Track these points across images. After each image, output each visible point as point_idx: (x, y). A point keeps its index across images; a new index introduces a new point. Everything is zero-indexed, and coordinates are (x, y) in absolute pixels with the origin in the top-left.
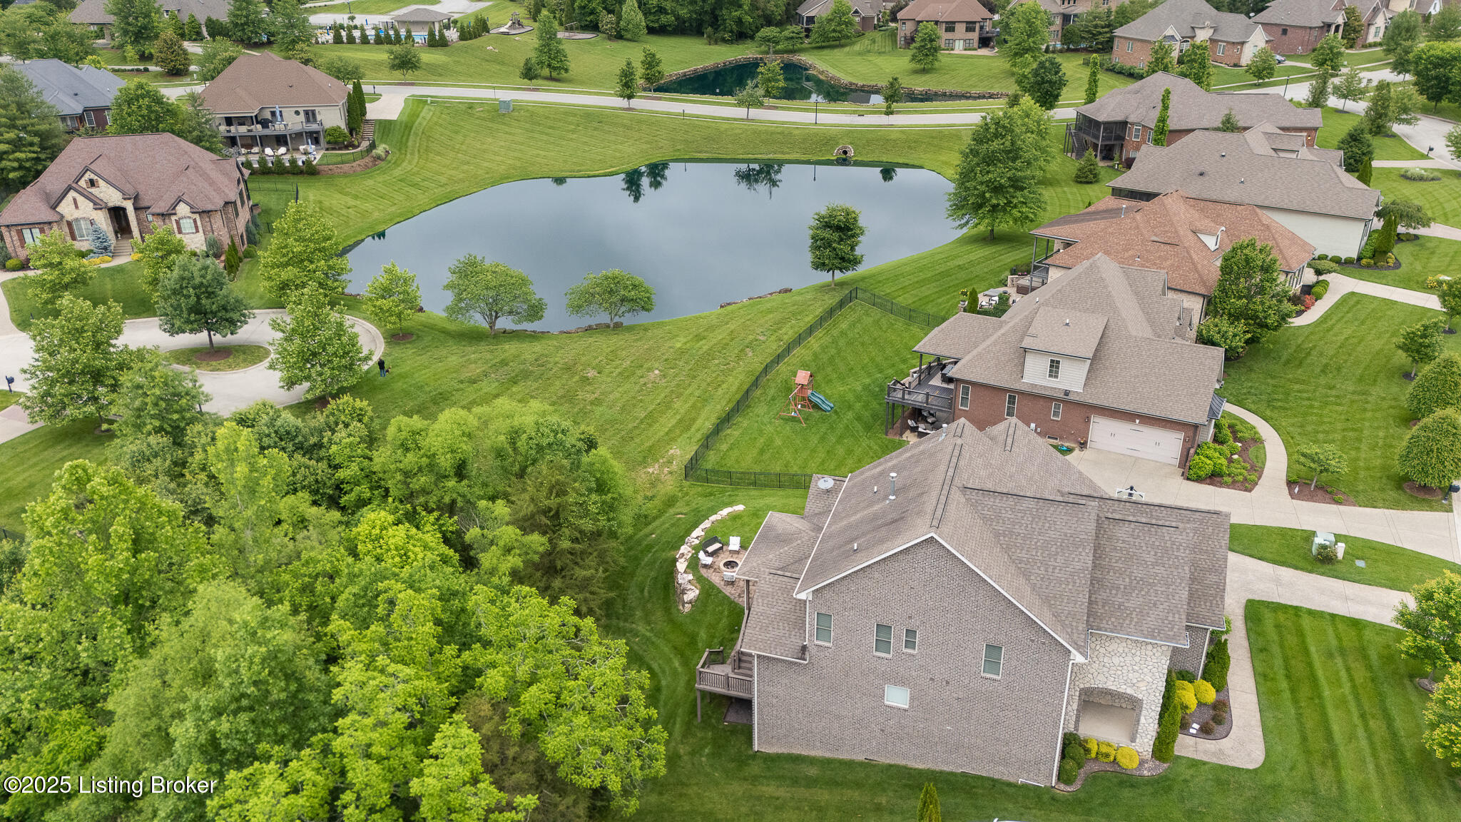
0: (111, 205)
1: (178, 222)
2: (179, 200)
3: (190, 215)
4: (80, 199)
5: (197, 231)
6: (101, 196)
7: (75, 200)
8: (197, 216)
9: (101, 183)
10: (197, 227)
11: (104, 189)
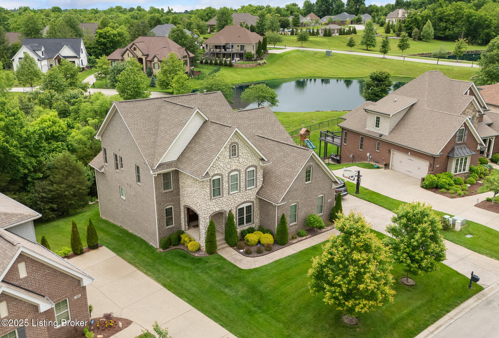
0: (139, 57)
1: (154, 64)
2: (155, 56)
3: (157, 62)
4: (130, 53)
5: (159, 68)
6: (136, 54)
7: (128, 54)
8: (159, 63)
9: (137, 49)
10: (159, 67)
11: (138, 51)
